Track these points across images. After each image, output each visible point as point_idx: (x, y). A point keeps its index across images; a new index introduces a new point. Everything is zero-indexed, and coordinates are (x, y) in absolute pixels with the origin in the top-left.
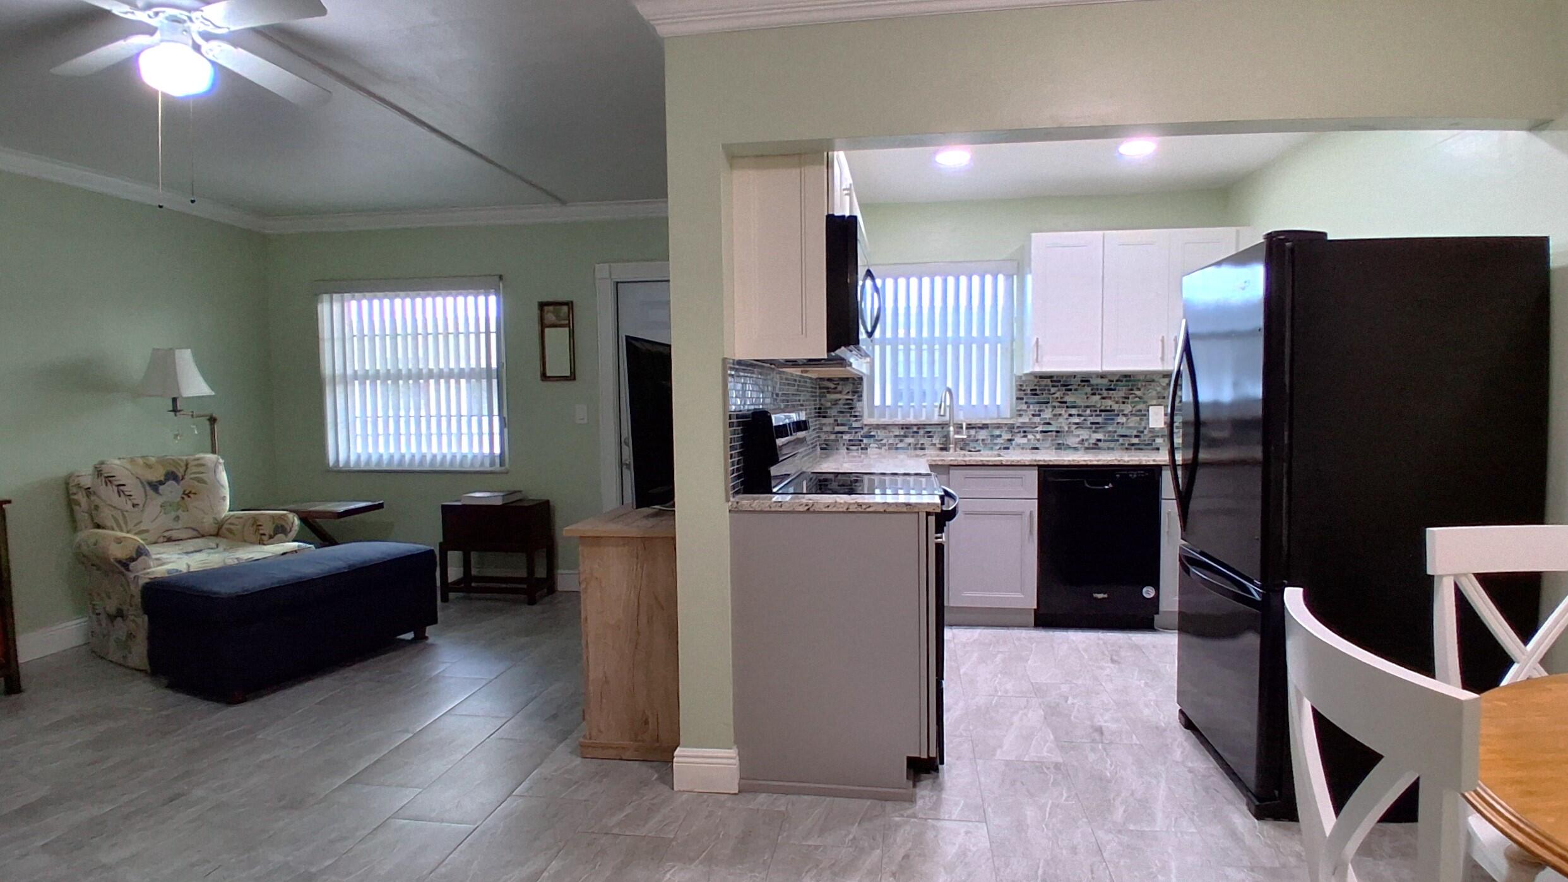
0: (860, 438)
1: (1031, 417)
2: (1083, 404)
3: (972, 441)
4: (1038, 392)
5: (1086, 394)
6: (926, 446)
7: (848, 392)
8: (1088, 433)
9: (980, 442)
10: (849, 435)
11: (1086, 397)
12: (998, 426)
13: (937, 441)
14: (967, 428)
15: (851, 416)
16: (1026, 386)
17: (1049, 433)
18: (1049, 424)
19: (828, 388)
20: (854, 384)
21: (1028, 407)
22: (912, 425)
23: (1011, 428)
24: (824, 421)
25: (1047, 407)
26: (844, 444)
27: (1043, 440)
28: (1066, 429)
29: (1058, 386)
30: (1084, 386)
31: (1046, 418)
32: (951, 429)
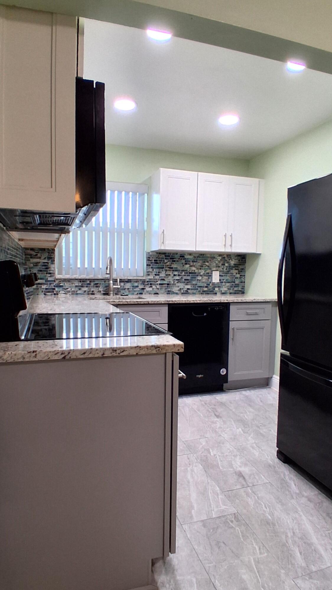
0: (53, 287)
1: (154, 276)
2: (181, 269)
3: (122, 289)
4: (158, 262)
5: (182, 263)
6: (95, 292)
7: (45, 258)
8: (183, 285)
9: (126, 290)
10: (46, 286)
11: (182, 265)
12: (137, 281)
13: (102, 290)
14: (120, 282)
15: (47, 273)
16: (152, 258)
17: (164, 285)
18: (164, 280)
19: (31, 255)
20: (49, 253)
21: (153, 270)
22: (86, 279)
23: (143, 282)
25: (163, 270)
26: (42, 291)
27: (161, 289)
28: (172, 282)
29: (168, 259)
30: (181, 259)
31: (162, 277)
32: (111, 282)
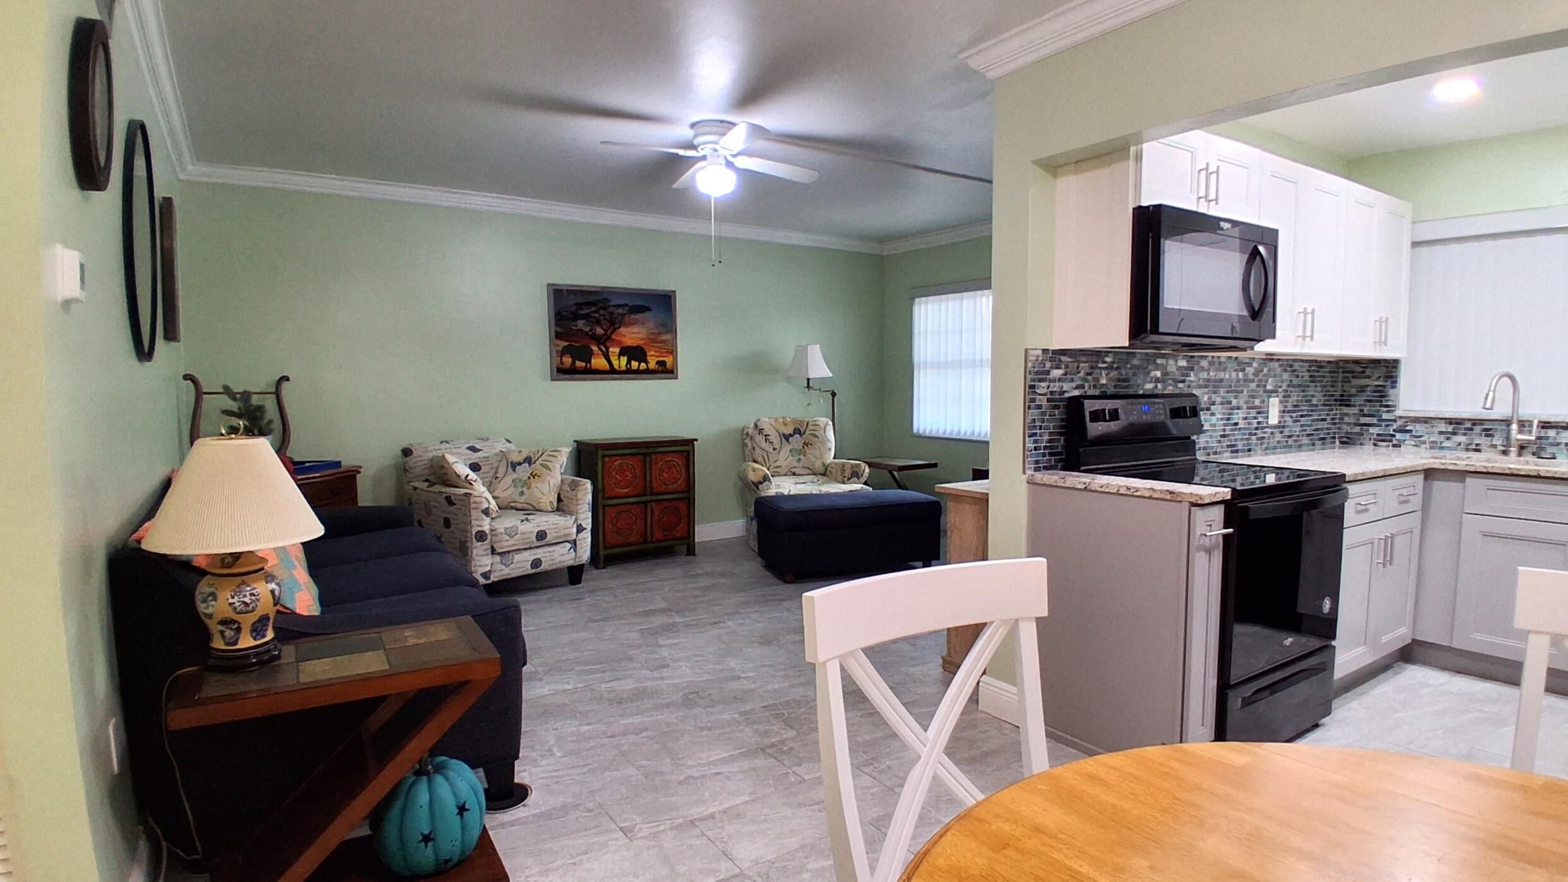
0: (1392, 433)
3: (1552, 445)
6: (1483, 448)
7: (1380, 377)
9: (1563, 446)
10: (1378, 428)
14: (1542, 427)
15: (1381, 406)
19: (1353, 372)
20: (1387, 367)
22: (1463, 420)
24: (1345, 410)
26: (1370, 439)
32: (1514, 427)
